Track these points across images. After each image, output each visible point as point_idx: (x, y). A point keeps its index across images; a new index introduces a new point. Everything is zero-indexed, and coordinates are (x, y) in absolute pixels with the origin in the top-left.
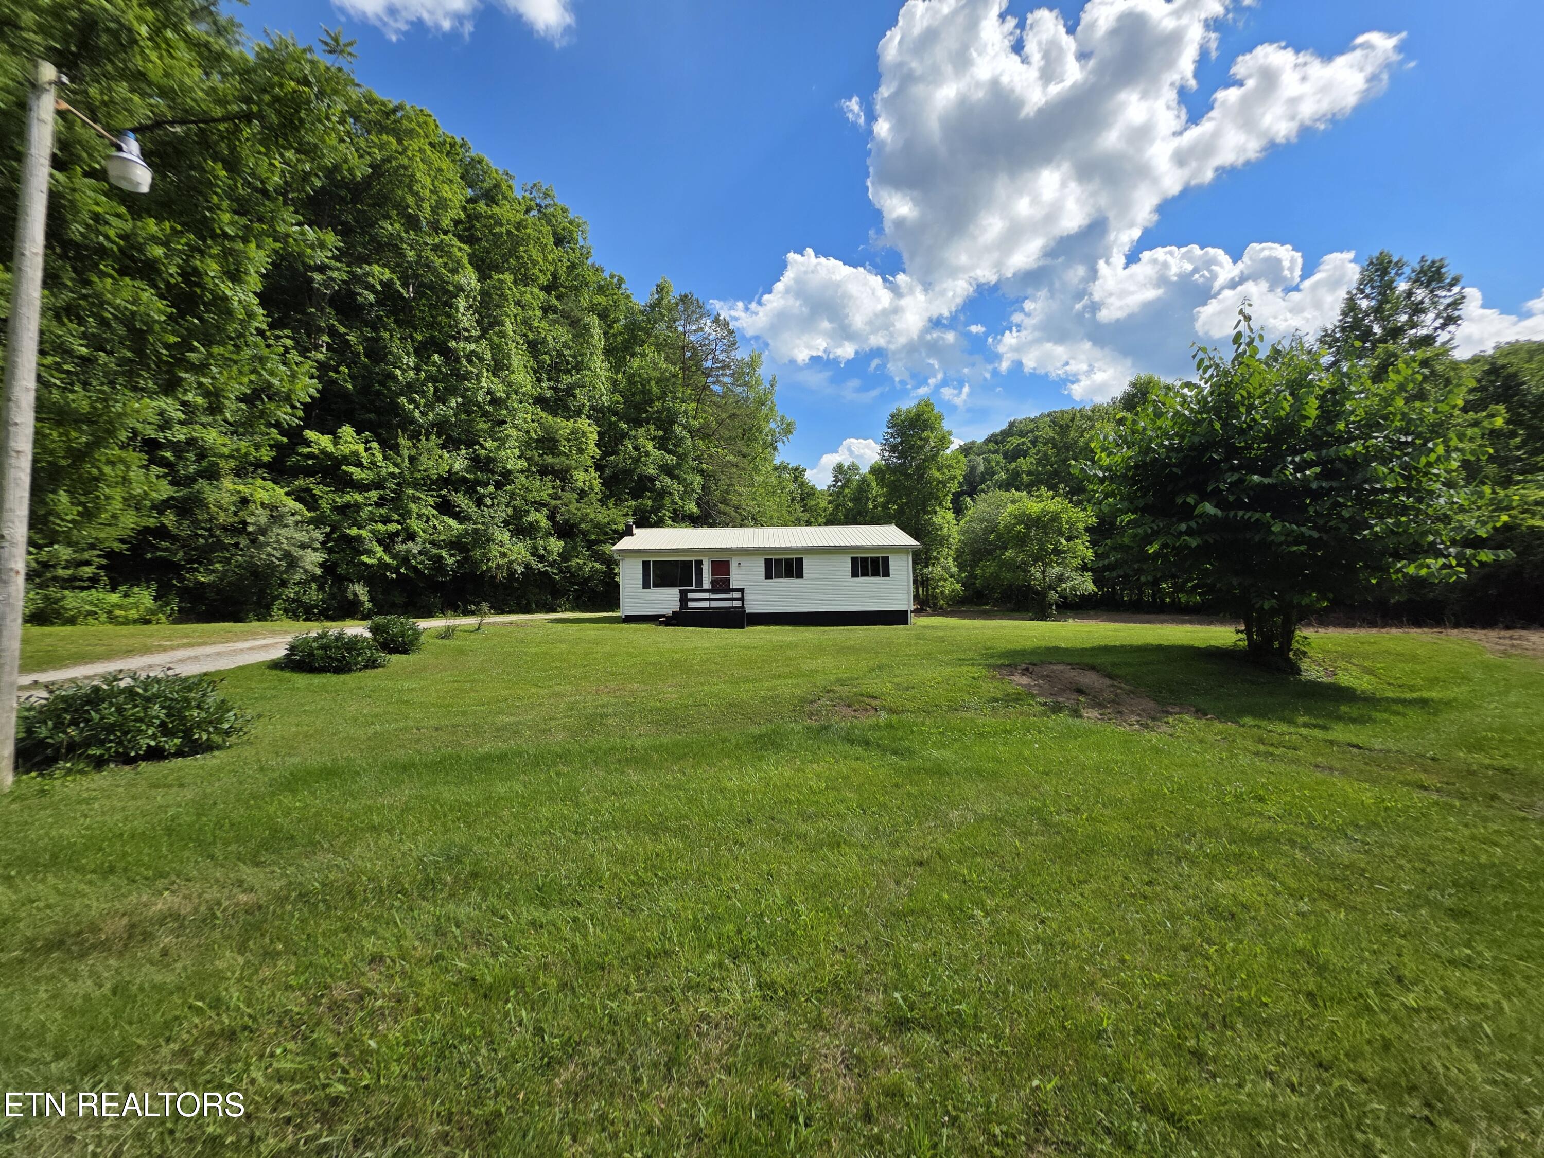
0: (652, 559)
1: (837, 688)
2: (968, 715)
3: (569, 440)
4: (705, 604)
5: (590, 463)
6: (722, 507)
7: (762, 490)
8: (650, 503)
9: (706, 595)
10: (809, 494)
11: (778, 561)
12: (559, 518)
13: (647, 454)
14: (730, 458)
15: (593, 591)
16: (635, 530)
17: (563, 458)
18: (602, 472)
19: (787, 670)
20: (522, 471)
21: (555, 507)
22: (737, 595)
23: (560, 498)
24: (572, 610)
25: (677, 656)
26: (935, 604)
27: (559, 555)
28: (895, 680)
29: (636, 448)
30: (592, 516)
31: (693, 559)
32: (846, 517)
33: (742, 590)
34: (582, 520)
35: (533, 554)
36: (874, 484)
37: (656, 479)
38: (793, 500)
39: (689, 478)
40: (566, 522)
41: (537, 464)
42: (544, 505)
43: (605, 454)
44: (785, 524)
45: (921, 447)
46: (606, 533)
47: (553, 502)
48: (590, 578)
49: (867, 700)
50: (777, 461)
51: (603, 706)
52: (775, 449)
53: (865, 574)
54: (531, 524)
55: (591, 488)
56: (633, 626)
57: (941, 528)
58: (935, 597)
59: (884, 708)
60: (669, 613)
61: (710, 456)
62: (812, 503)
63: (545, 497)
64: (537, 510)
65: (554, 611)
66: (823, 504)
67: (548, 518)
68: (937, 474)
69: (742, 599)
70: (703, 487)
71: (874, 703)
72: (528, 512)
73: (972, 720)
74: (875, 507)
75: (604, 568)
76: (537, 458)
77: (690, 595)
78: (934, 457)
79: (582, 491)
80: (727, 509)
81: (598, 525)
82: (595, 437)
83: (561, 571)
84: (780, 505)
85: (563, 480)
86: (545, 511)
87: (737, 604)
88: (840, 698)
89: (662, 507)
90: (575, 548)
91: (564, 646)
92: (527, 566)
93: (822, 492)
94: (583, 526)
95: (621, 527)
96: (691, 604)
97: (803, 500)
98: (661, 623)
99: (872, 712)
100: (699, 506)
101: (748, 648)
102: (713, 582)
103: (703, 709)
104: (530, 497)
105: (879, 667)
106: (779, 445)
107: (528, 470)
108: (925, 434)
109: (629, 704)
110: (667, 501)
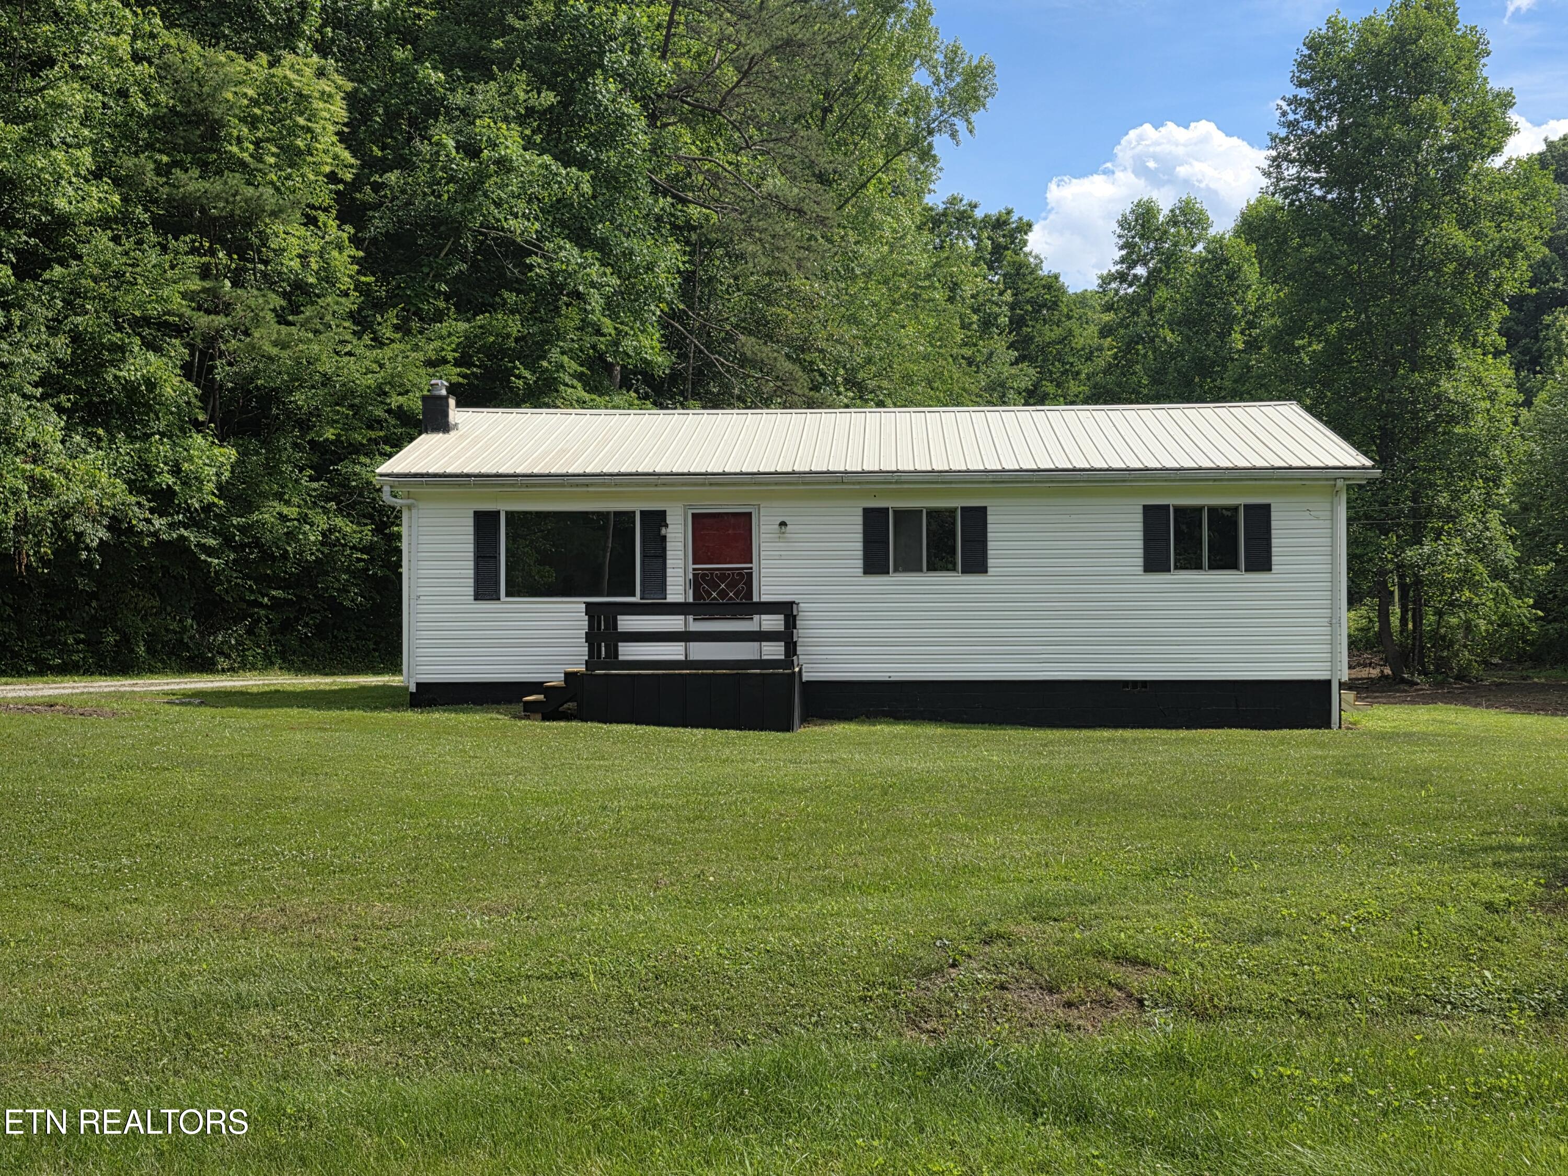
0: (504, 507)
1: (1026, 929)
2: (1452, 1032)
3: (253, 122)
4: (673, 651)
5: (324, 196)
6: (748, 343)
7: (877, 293)
8: (515, 326)
9: (674, 623)
10: (1038, 306)
11: (906, 517)
12: (221, 371)
13: (503, 164)
14: (776, 182)
15: (334, 606)
16: (456, 415)
17: (235, 179)
18: (360, 225)
19: (877, 864)
20: (105, 222)
21: (212, 338)
22: (773, 622)
23: (227, 309)
24: (267, 664)
25: (542, 814)
26: (1442, 664)
27: (222, 490)
28: (1222, 908)
29: (470, 150)
30: (327, 366)
31: (637, 506)
32: (1157, 377)
33: (787, 609)
34: (297, 381)
35: (134, 487)
36: (1252, 273)
37: (536, 246)
38: (987, 323)
39: (642, 249)
40: (245, 383)
41: (150, 199)
42: (178, 330)
43: (369, 165)
44: (955, 399)
45: (1408, 149)
46: (374, 423)
47: (203, 321)
48: (321, 567)
49: (1116, 973)
50: (936, 199)
51: (240, 975)
52: (926, 155)
53: (1190, 562)
54: (130, 389)
55: (327, 277)
56: (438, 717)
57: (1467, 413)
58: (1442, 641)
59: (1168, 999)
60: (556, 679)
61: (714, 178)
62: (1050, 333)
63: (177, 303)
64: (151, 345)
65: (206, 666)
66: (1085, 337)
67: (187, 371)
68: (1459, 237)
69: (787, 637)
70: (688, 278)
71: (1135, 980)
72: (121, 349)
73: (1463, 1048)
74: (1252, 345)
75: (367, 534)
76: (150, 178)
77: (627, 623)
78: (1450, 178)
79: (299, 286)
80: (766, 351)
81: (344, 396)
82: (339, 110)
83: (228, 540)
84: (937, 336)
85: (239, 248)
86: (177, 349)
87: (774, 651)
88: (1026, 963)
89: (549, 338)
90: (272, 470)
91: (193, 780)
92: (117, 524)
93: (1082, 299)
94: (299, 398)
95: (413, 402)
96: (629, 651)
97: (1017, 323)
98: (530, 710)
99: (1128, 1011)
100: (672, 341)
101: (776, 792)
102: (699, 582)
103: (564, 989)
104: (126, 301)
105: (1182, 864)
106: (940, 143)
107: (124, 218)
108: (1424, 103)
109: (333, 968)
110: (570, 318)
